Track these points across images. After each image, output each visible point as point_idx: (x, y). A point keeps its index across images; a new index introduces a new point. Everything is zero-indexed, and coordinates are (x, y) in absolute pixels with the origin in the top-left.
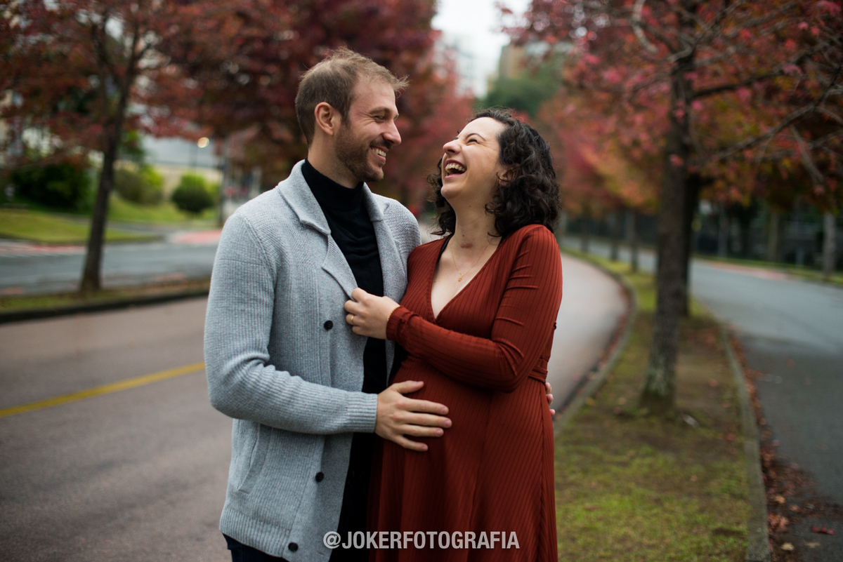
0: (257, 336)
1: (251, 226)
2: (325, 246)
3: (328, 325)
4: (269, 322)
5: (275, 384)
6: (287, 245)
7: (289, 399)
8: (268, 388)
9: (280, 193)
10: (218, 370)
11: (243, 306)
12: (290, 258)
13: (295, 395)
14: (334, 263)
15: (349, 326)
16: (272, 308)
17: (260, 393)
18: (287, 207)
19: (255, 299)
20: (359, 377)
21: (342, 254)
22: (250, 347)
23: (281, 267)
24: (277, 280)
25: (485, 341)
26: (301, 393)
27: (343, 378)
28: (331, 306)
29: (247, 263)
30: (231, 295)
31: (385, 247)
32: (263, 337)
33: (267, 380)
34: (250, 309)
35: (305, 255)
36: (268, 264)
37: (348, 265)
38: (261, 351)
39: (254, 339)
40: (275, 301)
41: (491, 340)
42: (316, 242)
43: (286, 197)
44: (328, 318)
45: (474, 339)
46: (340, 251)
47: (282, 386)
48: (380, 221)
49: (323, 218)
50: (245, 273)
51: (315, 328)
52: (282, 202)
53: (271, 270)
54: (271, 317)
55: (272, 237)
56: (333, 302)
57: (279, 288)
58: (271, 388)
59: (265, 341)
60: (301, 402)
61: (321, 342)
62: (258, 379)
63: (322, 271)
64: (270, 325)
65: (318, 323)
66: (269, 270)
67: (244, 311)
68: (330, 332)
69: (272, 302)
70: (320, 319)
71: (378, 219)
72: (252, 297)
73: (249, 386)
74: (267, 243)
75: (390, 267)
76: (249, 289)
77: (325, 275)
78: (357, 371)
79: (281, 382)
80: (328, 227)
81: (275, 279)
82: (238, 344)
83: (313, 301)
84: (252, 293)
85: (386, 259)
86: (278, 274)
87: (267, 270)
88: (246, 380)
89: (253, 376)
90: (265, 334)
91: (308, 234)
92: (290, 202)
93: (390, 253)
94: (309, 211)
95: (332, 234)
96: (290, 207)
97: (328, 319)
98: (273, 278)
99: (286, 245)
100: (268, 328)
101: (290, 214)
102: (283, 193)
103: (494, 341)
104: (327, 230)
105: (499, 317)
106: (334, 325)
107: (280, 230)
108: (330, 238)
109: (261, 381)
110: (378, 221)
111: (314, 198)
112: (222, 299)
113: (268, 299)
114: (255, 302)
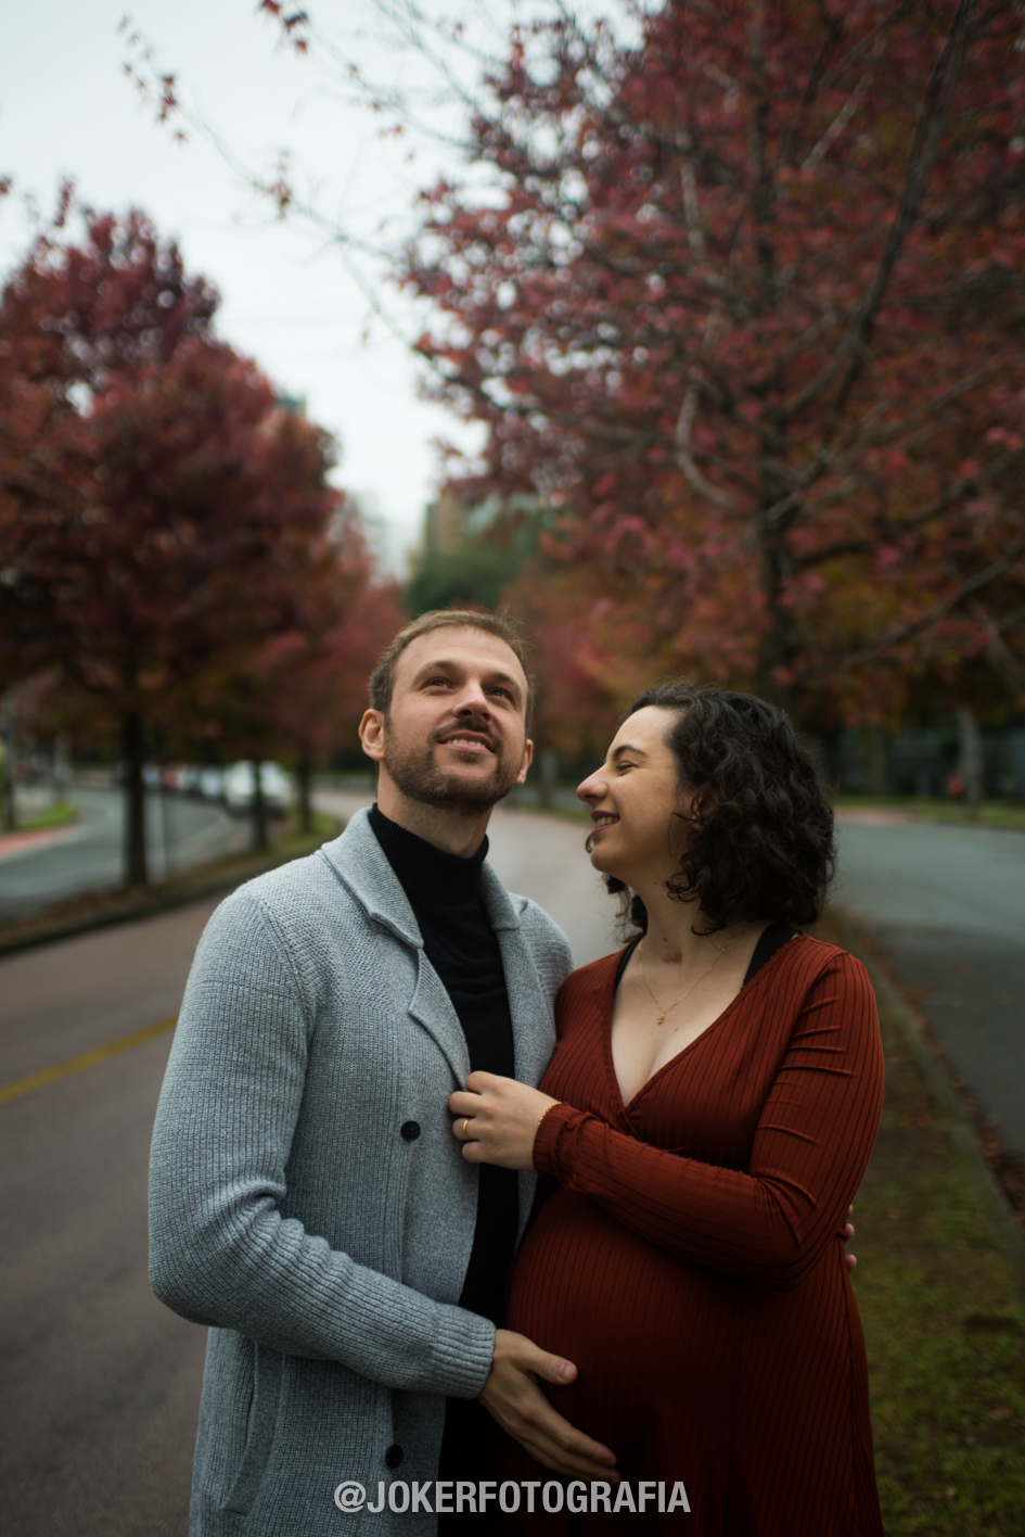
0: (268, 1144)
1: (272, 919)
2: (412, 971)
3: (410, 1131)
4: (293, 1117)
5: (302, 1267)
6: (340, 962)
7: (322, 1306)
8: (286, 1273)
9: (327, 860)
10: (183, 1217)
11: (245, 1081)
12: (344, 987)
13: (337, 1298)
14: (430, 1004)
15: (458, 1142)
16: (301, 1088)
17: (267, 1282)
18: (340, 889)
19: (271, 1067)
20: (463, 1243)
21: (443, 987)
22: (252, 1167)
23: (326, 1007)
24: (314, 1033)
25: (734, 1175)
26: (350, 1297)
27: (432, 1243)
28: (421, 1091)
29: (262, 991)
30: (223, 1055)
31: (521, 979)
32: (277, 1147)
33: (286, 1253)
34: (258, 1088)
35: (375, 985)
36: (303, 997)
37: (454, 1011)
38: (272, 1178)
39: (261, 1152)
40: (307, 1073)
41: (746, 1172)
42: (396, 962)
43: (340, 869)
44: (412, 1115)
45: (712, 1170)
46: (440, 982)
47: (314, 1274)
48: (514, 930)
49: (410, 915)
50: (255, 1012)
51: (385, 1134)
52: (332, 877)
53: (306, 1011)
54: (298, 1107)
55: (311, 943)
56: (424, 1082)
57: (318, 1049)
58: (292, 1274)
59: (283, 1155)
60: (345, 1318)
61: (393, 1165)
62: (269, 1249)
63: (407, 1020)
64: (294, 1125)
65: (391, 1125)
66: (303, 1010)
67: (248, 1089)
68: (415, 1144)
69: (303, 1076)
70: (396, 1116)
71: (509, 925)
72: (265, 1063)
73: (248, 1261)
74: (303, 954)
75: (529, 1017)
76: (261, 1045)
77: (412, 1028)
78: (461, 1229)
79: (315, 1265)
80: (419, 934)
81: (311, 1029)
82: (229, 1160)
83: (387, 1078)
84: (267, 1054)
85: (521, 1003)
86: (317, 1020)
87: (298, 1008)
88: (244, 1247)
89: (259, 1241)
90: (283, 1142)
91: (381, 944)
92: (347, 878)
93: (530, 991)
94: (383, 900)
95: (426, 949)
96: (348, 888)
97: (412, 1118)
98: (308, 1027)
99: (337, 960)
100: (291, 1130)
101: (347, 902)
102: (334, 861)
103: (753, 1176)
104: (415, 937)
105: (764, 1125)
106: (422, 1131)
107: (328, 932)
108: (422, 955)
109: (274, 1255)
110: (508, 929)
111: (395, 876)
112: (204, 1062)
113: (294, 1070)
114: (271, 1074)
